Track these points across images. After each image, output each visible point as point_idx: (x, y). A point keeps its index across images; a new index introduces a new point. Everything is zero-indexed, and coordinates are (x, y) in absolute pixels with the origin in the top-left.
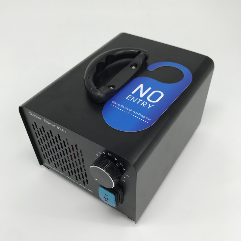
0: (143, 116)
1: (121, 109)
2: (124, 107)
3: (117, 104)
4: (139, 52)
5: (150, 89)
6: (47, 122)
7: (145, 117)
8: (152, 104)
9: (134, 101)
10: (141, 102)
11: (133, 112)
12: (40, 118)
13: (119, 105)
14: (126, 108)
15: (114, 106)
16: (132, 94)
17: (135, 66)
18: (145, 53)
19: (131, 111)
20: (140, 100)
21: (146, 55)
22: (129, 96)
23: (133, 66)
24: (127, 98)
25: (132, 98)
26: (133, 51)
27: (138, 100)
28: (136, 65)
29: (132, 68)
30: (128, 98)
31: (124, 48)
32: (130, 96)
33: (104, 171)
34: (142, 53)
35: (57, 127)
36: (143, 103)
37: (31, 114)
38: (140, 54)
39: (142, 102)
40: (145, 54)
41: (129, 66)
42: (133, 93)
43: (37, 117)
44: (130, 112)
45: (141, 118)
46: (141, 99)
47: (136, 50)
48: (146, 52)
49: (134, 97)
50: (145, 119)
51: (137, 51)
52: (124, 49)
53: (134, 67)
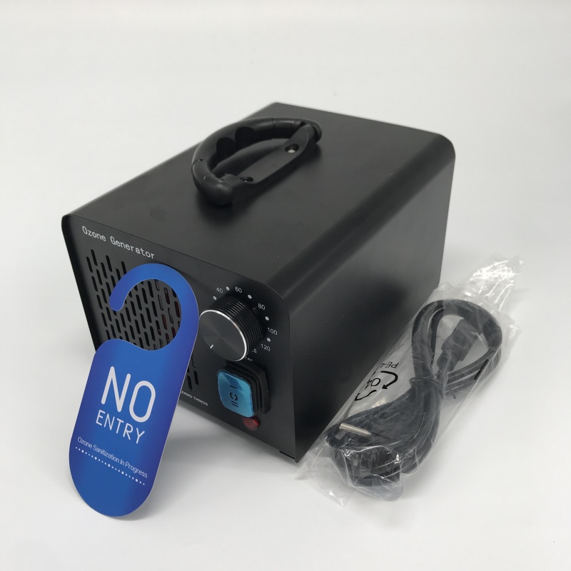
3: (87, 443)
4: (303, 124)
6: (116, 243)
9: (111, 428)
10: (123, 426)
12: (103, 237)
20: (120, 421)
21: (317, 129)
22: (99, 416)
23: (290, 149)
25: (105, 416)
26: (291, 124)
28: (296, 148)
29: (289, 152)
30: (100, 420)
31: (274, 118)
32: (101, 414)
34: (308, 126)
36: (126, 431)
37: (85, 231)
38: (304, 127)
40: (314, 128)
42: (103, 401)
43: (97, 235)
47: (296, 120)
48: (315, 124)
49: (108, 416)
51: (298, 123)
53: (292, 151)
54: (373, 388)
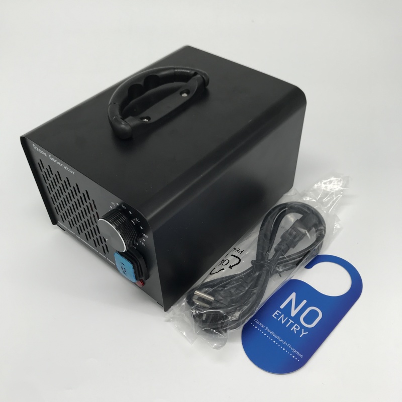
0: (293, 350)
1: (265, 334)
2: (269, 331)
3: (261, 324)
4: (196, 74)
5: (305, 302)
6: (53, 159)
7: (295, 351)
8: (306, 329)
9: (283, 322)
10: (292, 325)
11: (281, 341)
12: (45, 154)
13: (263, 326)
14: (272, 333)
15: (256, 327)
16: (280, 310)
17: (186, 93)
18: (203, 76)
19: (278, 338)
20: (291, 321)
21: (205, 78)
22: (276, 313)
23: (184, 93)
24: (273, 316)
25: (280, 315)
26: (187, 72)
27: (287, 322)
28: (188, 92)
29: (183, 95)
30: (276, 315)
31: (175, 67)
32: (278, 313)
33: (114, 227)
34: (198, 76)
35: (65, 167)
36: (294, 327)
37: (35, 147)
38: (195, 77)
39: (294, 324)
40: (203, 78)
41: (178, 92)
42: (282, 307)
43: (41, 152)
44: (277, 340)
45: (291, 352)
46: (292, 318)
47: (192, 70)
48: (205, 74)
49: (283, 315)
50: (295, 354)
51: (193, 72)
52: (175, 69)
53: (185, 95)
54: (223, 267)
